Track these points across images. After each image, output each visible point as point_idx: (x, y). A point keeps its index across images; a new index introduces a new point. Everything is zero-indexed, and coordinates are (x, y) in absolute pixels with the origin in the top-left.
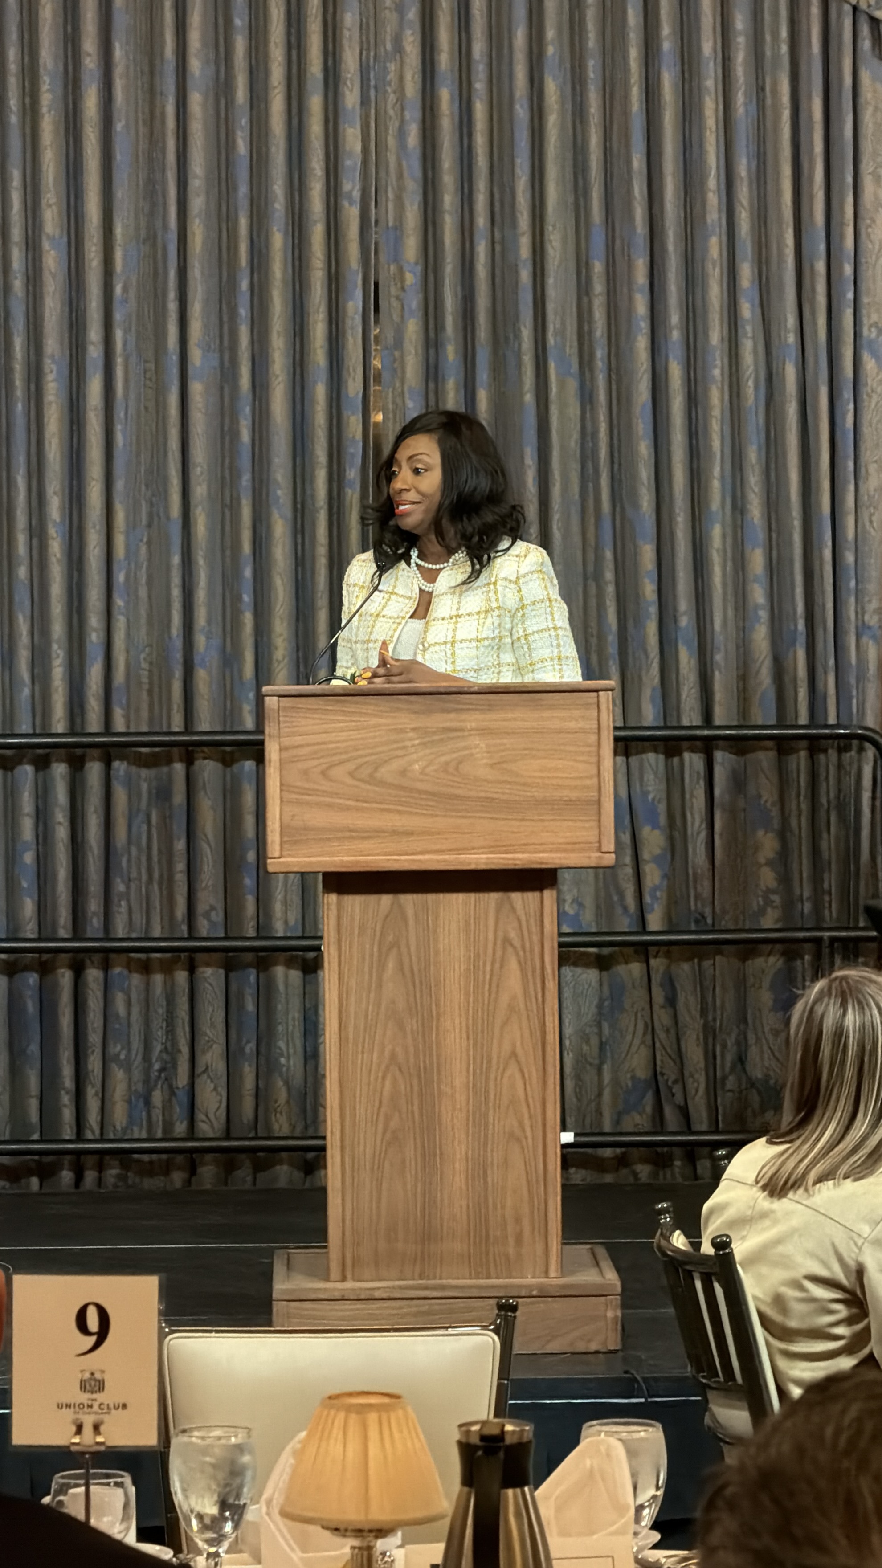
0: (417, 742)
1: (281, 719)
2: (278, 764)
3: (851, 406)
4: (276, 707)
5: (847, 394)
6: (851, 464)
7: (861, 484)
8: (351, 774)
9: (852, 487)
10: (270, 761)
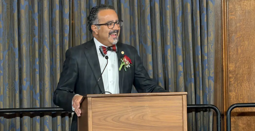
0: (131, 110)
1: (92, 104)
2: (91, 117)
3: (206, 16)
4: (91, 101)
5: (205, 12)
6: (206, 32)
7: (209, 37)
8: (112, 120)
9: (206, 38)
10: (89, 116)
